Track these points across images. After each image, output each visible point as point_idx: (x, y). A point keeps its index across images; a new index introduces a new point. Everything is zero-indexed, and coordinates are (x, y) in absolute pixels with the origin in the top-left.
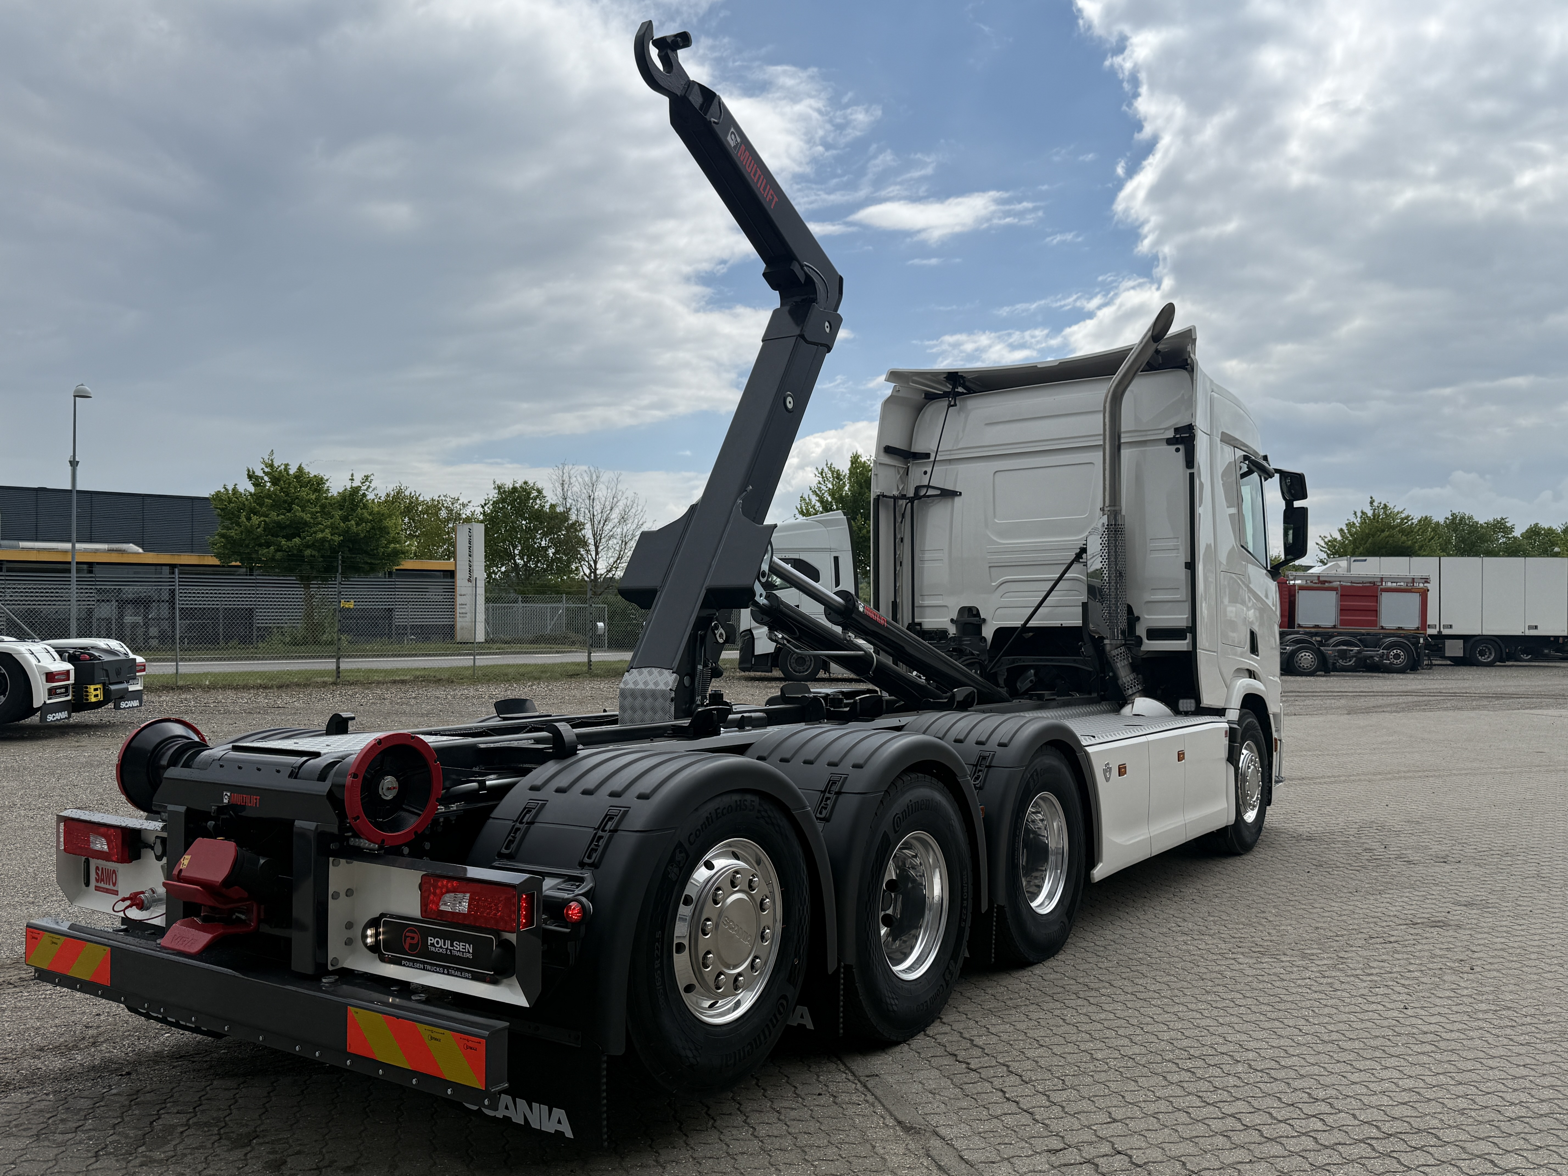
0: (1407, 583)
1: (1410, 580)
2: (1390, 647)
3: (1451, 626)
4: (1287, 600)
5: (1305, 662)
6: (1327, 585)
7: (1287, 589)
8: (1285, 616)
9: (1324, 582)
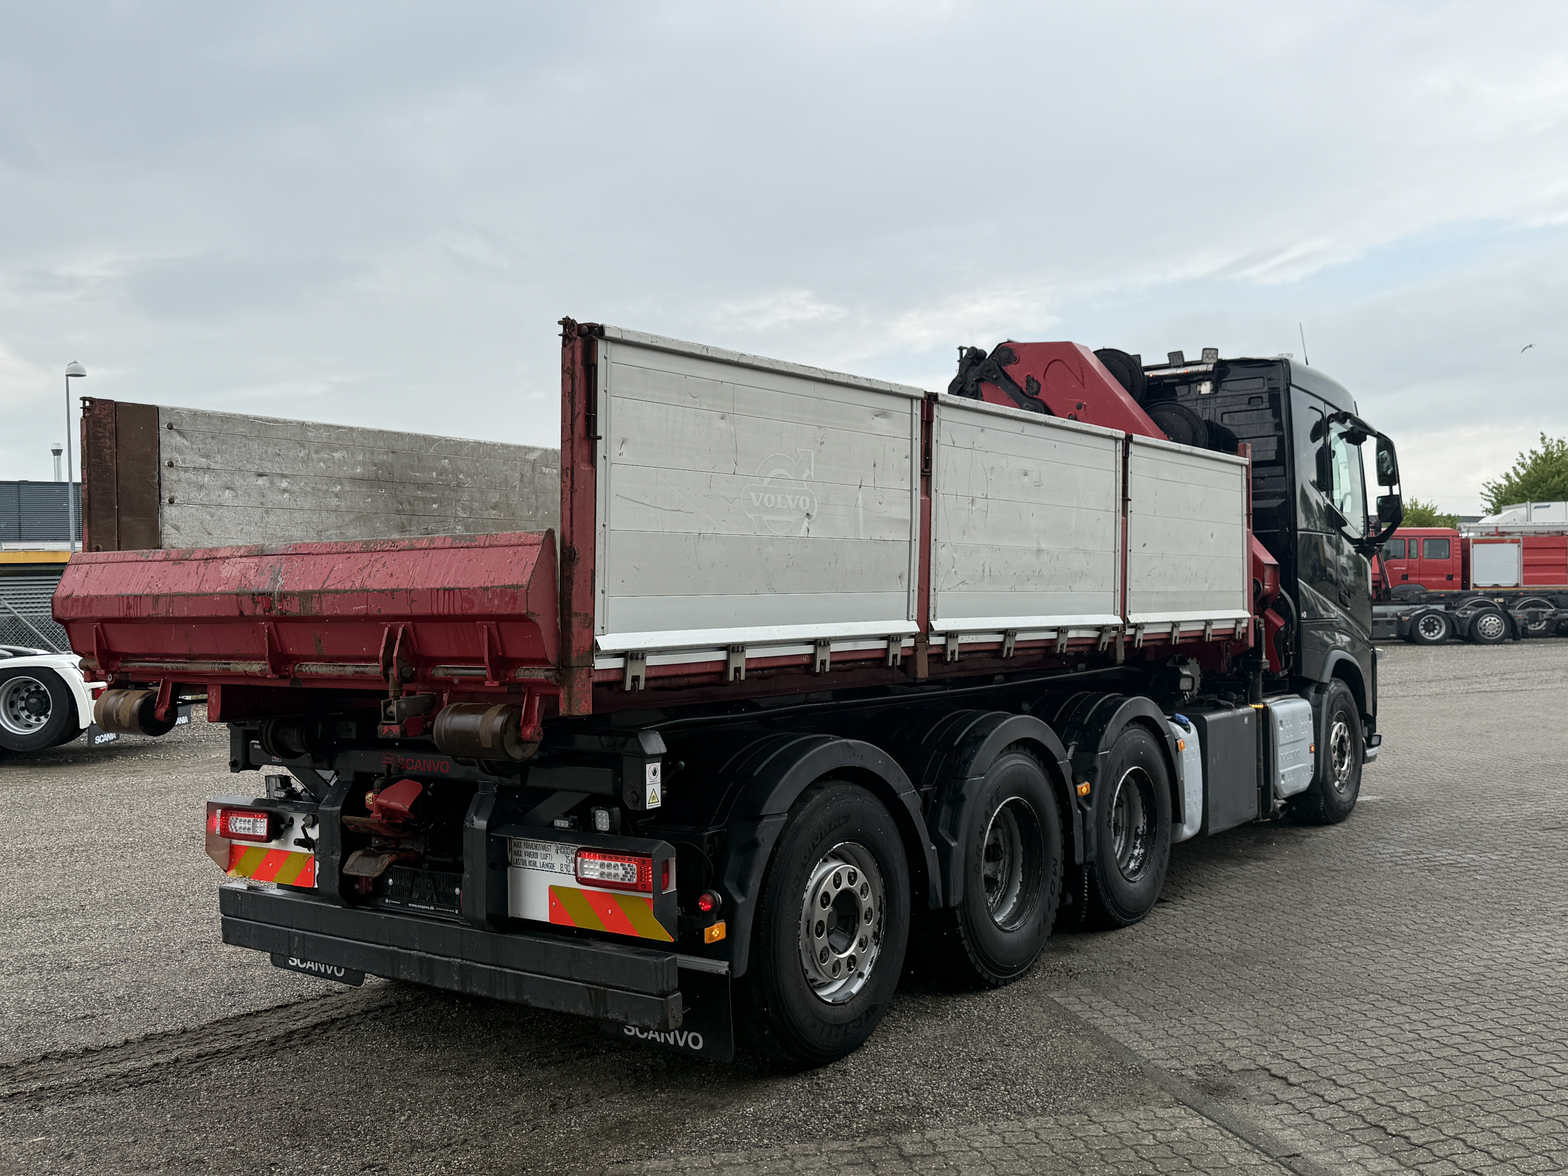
4: (1460, 556)
5: (1491, 627)
6: (1506, 537)
7: (1459, 544)
8: (1457, 575)
9: (1503, 534)
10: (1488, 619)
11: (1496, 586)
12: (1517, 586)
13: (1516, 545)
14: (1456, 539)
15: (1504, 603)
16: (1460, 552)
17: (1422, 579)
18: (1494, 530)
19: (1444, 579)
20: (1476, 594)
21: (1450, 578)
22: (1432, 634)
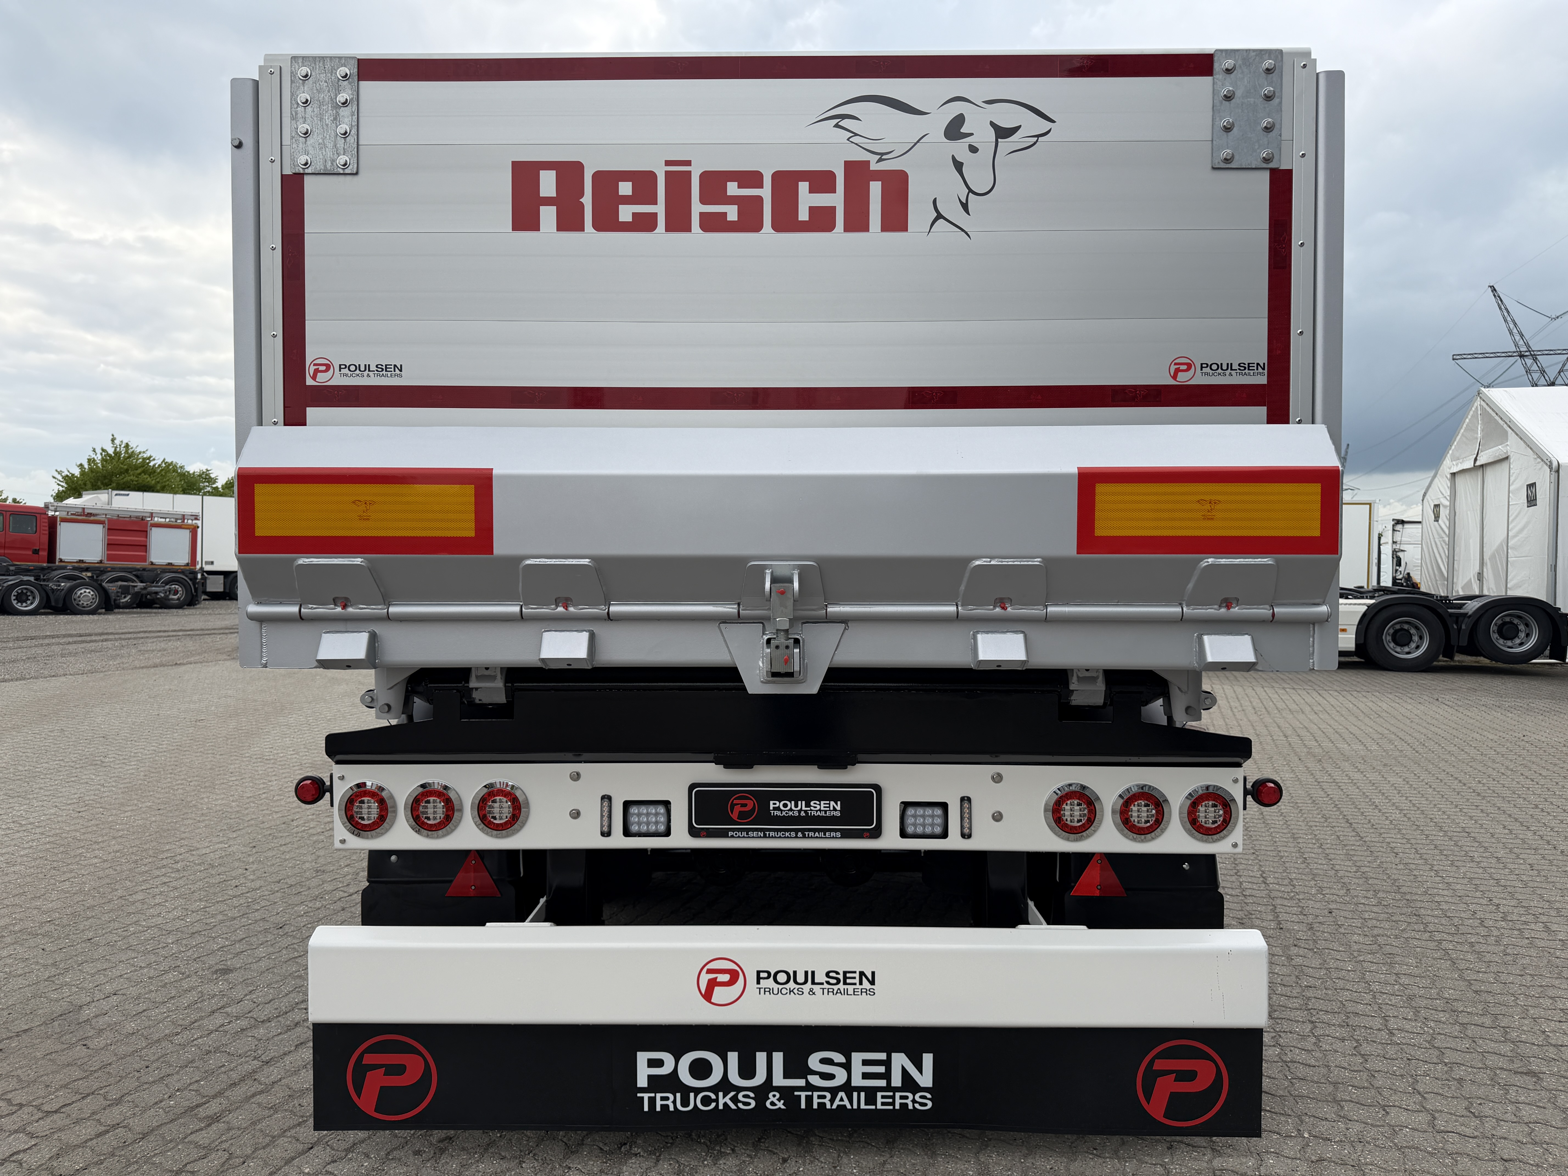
0: (177, 519)
1: (180, 517)
2: (168, 582)
3: (212, 563)
4: (47, 533)
5: (84, 599)
6: (92, 518)
7: (47, 521)
8: (44, 550)
9: (90, 514)
10: (82, 591)
11: (81, 561)
12: (101, 562)
13: (101, 526)
14: (43, 516)
15: (92, 577)
16: (47, 528)
17: (6, 551)
18: (80, 510)
19: (31, 553)
20: (64, 568)
21: (36, 552)
22: (24, 604)
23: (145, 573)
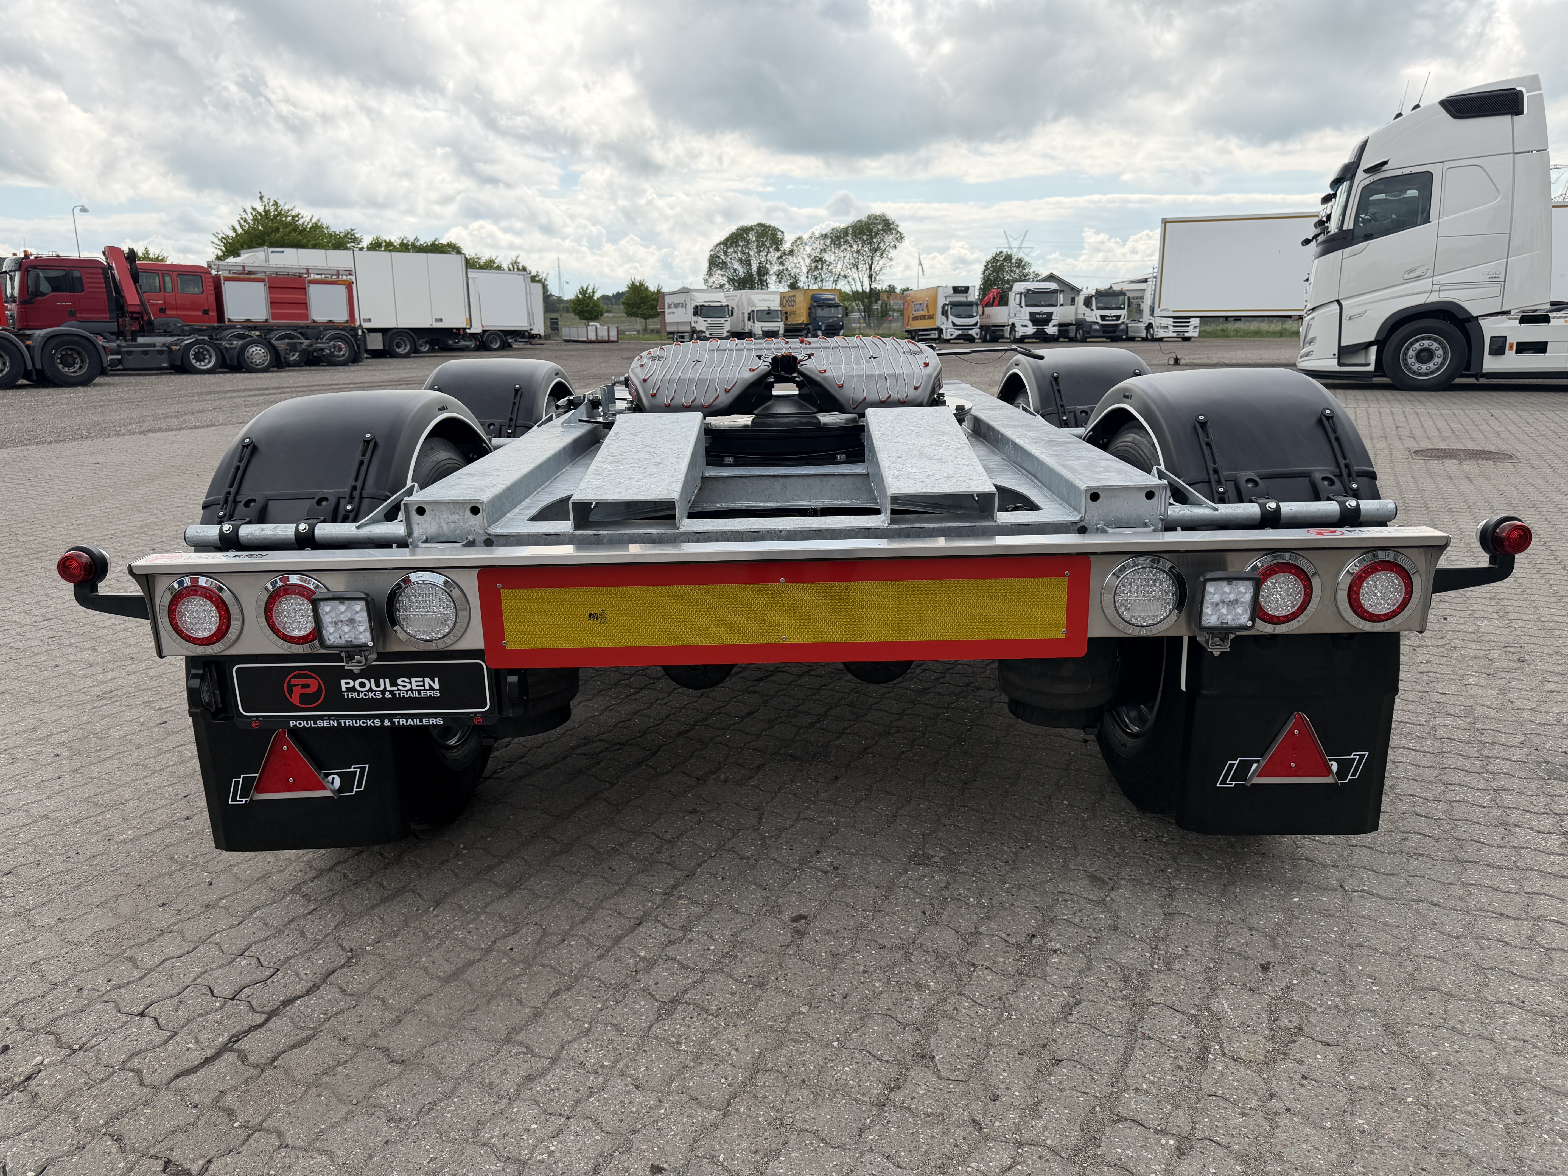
0: (332, 275)
1: (335, 272)
2: (331, 339)
3: (370, 320)
4: (213, 292)
5: (257, 357)
6: (253, 276)
7: (211, 280)
8: (213, 310)
9: (250, 273)
10: (254, 349)
11: (248, 321)
12: (267, 321)
13: (262, 284)
14: (207, 275)
15: (260, 336)
16: (212, 288)
17: (179, 313)
18: (241, 269)
19: (201, 313)
20: (234, 327)
21: (206, 312)
22: (203, 363)
23: (309, 331)
